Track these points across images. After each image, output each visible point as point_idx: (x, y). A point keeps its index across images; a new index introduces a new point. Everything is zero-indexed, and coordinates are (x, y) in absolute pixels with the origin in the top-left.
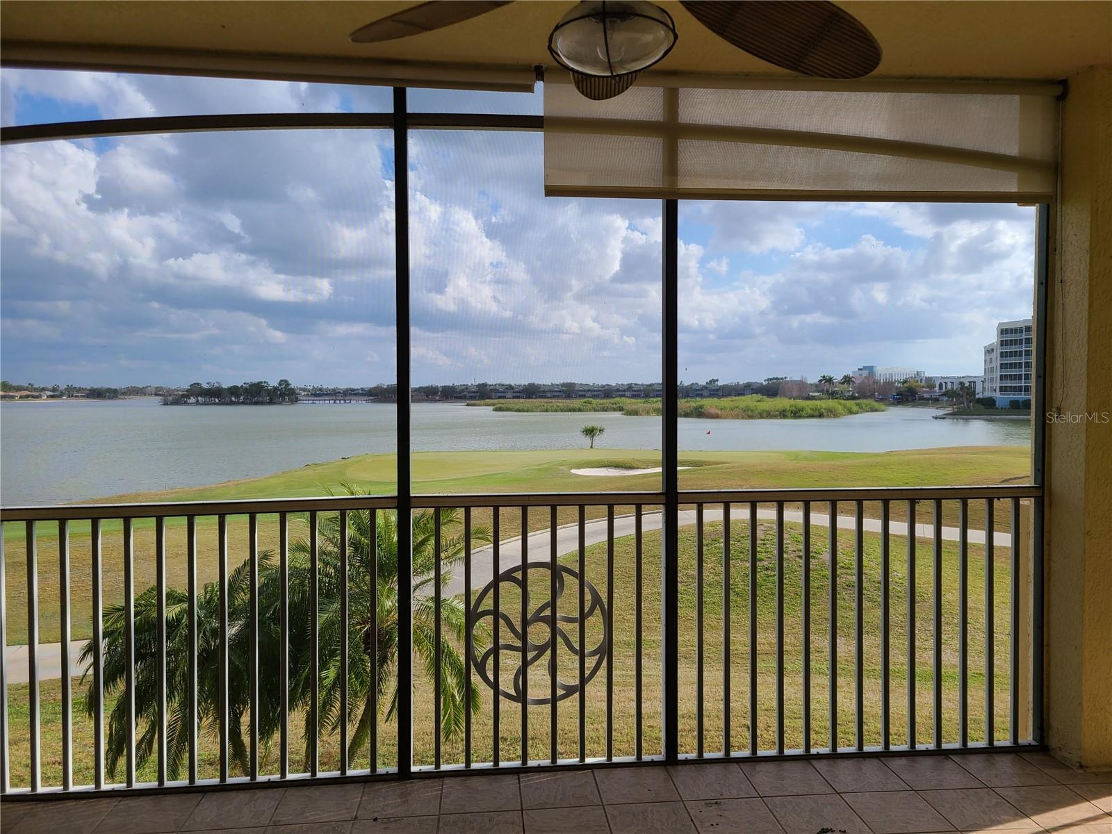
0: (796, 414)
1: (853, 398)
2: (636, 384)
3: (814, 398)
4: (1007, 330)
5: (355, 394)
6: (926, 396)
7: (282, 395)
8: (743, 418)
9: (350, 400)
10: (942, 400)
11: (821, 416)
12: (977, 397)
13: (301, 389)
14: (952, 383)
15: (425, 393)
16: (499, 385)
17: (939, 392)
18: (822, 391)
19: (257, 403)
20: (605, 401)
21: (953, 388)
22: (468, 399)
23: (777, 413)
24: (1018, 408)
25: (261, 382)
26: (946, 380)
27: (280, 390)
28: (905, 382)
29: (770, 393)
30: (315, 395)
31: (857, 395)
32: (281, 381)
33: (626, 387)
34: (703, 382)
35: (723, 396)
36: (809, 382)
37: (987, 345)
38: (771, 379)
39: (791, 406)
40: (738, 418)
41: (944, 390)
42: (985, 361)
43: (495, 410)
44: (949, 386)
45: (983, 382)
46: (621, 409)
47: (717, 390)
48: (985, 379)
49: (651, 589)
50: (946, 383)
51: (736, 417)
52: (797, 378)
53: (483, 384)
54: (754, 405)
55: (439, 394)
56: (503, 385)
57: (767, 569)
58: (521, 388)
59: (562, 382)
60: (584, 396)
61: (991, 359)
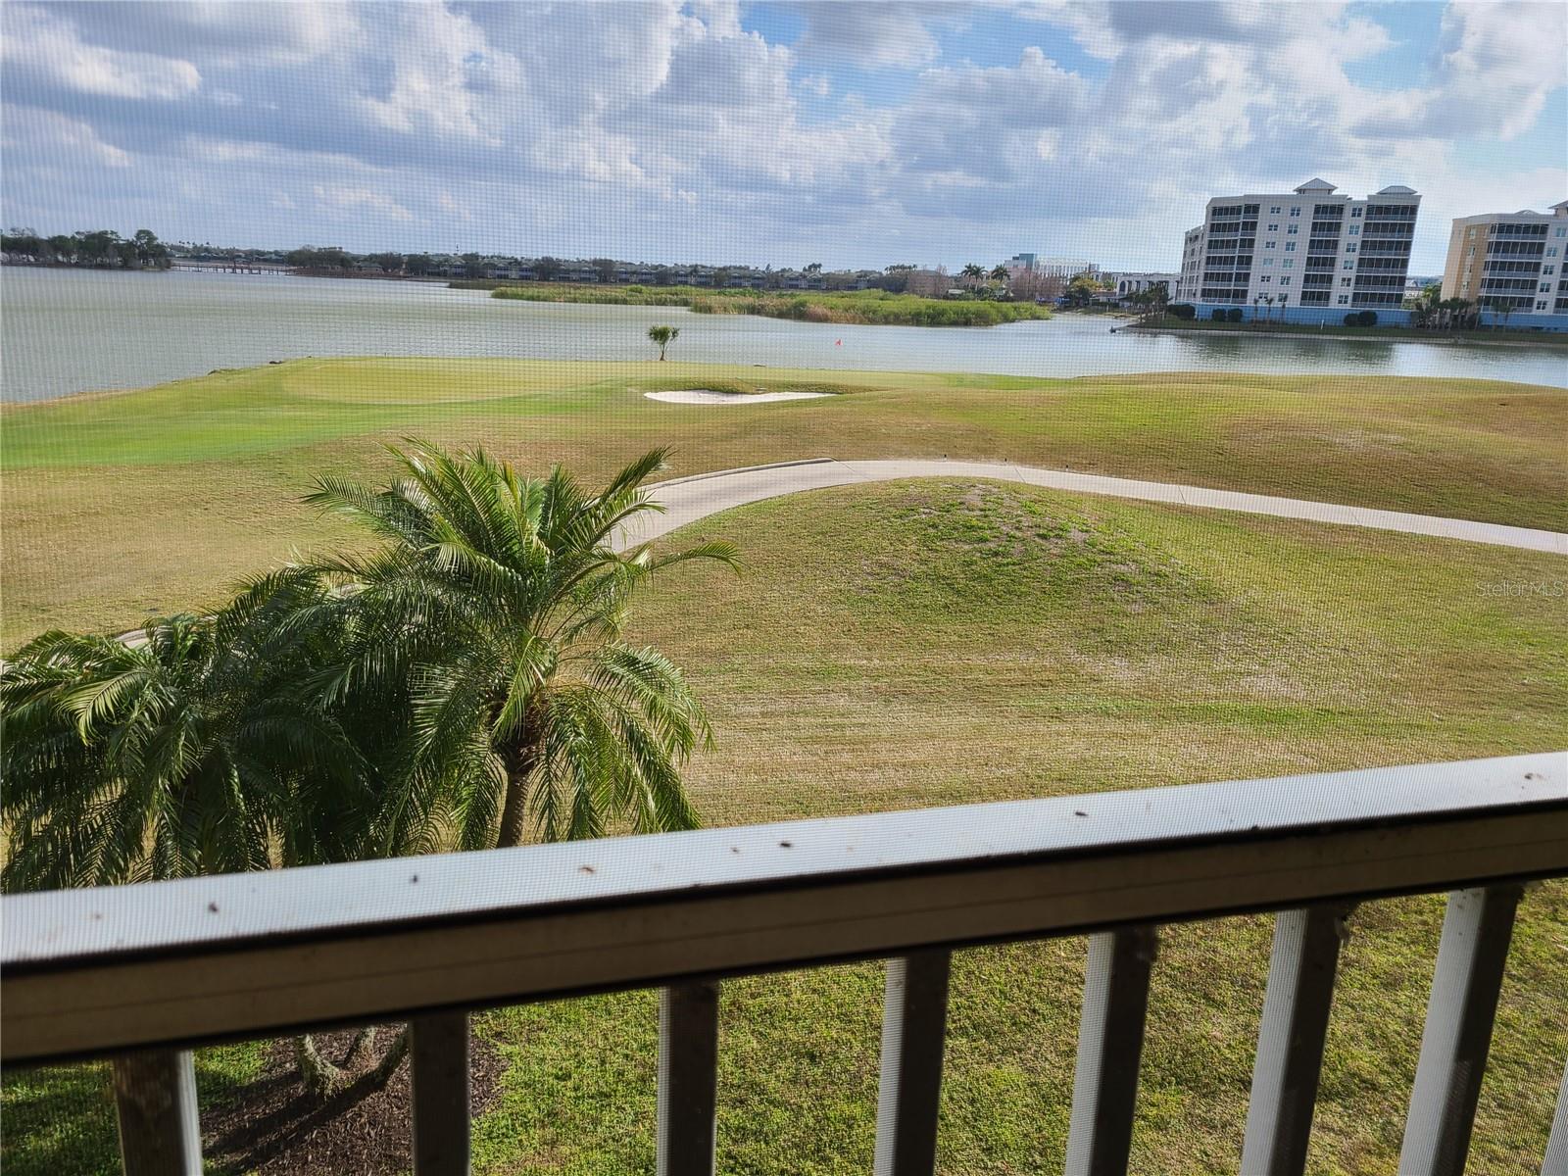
0: (935, 319)
1: (1006, 299)
2: (703, 267)
3: (954, 297)
4: (1221, 209)
5: (265, 260)
6: (1102, 299)
7: (144, 255)
8: (861, 323)
9: (260, 269)
10: (1123, 306)
11: (967, 323)
12: (1169, 303)
13: (173, 247)
14: (1138, 282)
15: (380, 264)
16: (499, 257)
17: (1120, 295)
18: (965, 288)
19: (102, 266)
20: (659, 289)
21: (1138, 290)
22: (450, 277)
23: (909, 317)
24: (1222, 320)
25: (106, 233)
26: (1131, 279)
27: (139, 247)
28: (1076, 278)
29: (893, 288)
30: (198, 258)
31: (1012, 295)
32: (140, 232)
33: (689, 270)
34: (798, 268)
35: (828, 289)
36: (949, 275)
37: (1190, 229)
38: (894, 268)
39: (928, 307)
40: (854, 323)
41: (1126, 292)
42: (1185, 252)
43: (496, 296)
44: (1134, 287)
45: (1178, 282)
46: (686, 303)
47: (819, 280)
48: (1182, 278)
49: (828, 585)
50: (1130, 282)
51: (853, 321)
52: (932, 268)
53: (472, 255)
54: (877, 305)
55: (404, 266)
56: (504, 258)
57: (996, 554)
58: (531, 264)
59: (593, 258)
60: (626, 281)
61: (1193, 250)
